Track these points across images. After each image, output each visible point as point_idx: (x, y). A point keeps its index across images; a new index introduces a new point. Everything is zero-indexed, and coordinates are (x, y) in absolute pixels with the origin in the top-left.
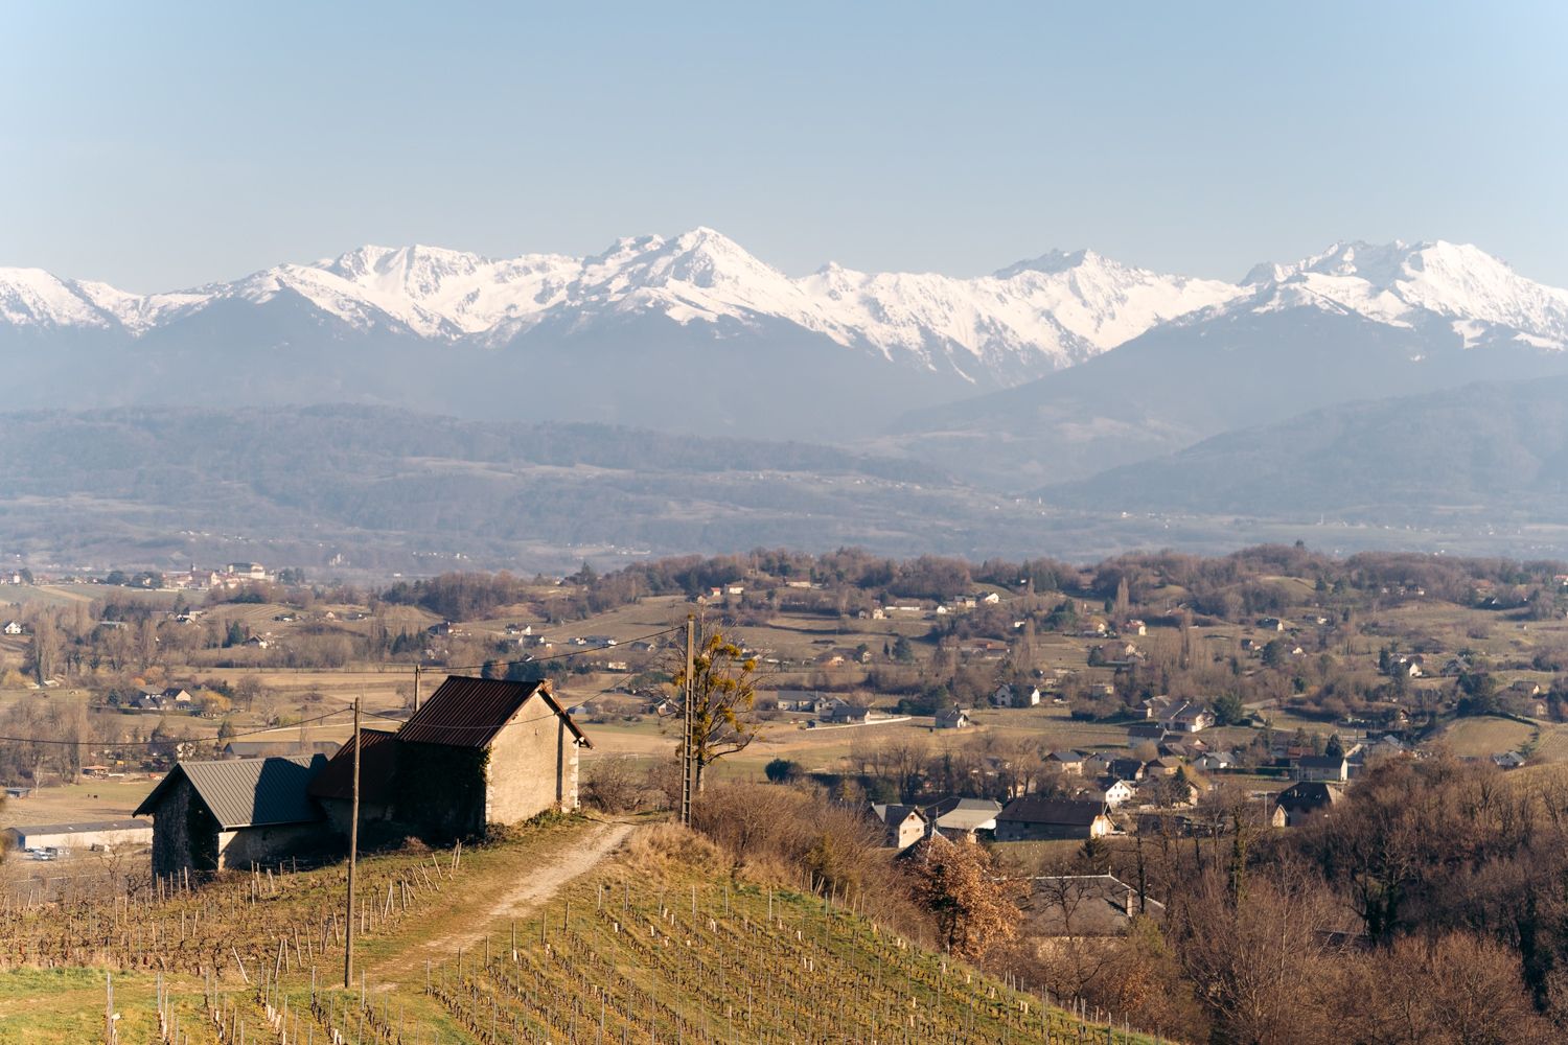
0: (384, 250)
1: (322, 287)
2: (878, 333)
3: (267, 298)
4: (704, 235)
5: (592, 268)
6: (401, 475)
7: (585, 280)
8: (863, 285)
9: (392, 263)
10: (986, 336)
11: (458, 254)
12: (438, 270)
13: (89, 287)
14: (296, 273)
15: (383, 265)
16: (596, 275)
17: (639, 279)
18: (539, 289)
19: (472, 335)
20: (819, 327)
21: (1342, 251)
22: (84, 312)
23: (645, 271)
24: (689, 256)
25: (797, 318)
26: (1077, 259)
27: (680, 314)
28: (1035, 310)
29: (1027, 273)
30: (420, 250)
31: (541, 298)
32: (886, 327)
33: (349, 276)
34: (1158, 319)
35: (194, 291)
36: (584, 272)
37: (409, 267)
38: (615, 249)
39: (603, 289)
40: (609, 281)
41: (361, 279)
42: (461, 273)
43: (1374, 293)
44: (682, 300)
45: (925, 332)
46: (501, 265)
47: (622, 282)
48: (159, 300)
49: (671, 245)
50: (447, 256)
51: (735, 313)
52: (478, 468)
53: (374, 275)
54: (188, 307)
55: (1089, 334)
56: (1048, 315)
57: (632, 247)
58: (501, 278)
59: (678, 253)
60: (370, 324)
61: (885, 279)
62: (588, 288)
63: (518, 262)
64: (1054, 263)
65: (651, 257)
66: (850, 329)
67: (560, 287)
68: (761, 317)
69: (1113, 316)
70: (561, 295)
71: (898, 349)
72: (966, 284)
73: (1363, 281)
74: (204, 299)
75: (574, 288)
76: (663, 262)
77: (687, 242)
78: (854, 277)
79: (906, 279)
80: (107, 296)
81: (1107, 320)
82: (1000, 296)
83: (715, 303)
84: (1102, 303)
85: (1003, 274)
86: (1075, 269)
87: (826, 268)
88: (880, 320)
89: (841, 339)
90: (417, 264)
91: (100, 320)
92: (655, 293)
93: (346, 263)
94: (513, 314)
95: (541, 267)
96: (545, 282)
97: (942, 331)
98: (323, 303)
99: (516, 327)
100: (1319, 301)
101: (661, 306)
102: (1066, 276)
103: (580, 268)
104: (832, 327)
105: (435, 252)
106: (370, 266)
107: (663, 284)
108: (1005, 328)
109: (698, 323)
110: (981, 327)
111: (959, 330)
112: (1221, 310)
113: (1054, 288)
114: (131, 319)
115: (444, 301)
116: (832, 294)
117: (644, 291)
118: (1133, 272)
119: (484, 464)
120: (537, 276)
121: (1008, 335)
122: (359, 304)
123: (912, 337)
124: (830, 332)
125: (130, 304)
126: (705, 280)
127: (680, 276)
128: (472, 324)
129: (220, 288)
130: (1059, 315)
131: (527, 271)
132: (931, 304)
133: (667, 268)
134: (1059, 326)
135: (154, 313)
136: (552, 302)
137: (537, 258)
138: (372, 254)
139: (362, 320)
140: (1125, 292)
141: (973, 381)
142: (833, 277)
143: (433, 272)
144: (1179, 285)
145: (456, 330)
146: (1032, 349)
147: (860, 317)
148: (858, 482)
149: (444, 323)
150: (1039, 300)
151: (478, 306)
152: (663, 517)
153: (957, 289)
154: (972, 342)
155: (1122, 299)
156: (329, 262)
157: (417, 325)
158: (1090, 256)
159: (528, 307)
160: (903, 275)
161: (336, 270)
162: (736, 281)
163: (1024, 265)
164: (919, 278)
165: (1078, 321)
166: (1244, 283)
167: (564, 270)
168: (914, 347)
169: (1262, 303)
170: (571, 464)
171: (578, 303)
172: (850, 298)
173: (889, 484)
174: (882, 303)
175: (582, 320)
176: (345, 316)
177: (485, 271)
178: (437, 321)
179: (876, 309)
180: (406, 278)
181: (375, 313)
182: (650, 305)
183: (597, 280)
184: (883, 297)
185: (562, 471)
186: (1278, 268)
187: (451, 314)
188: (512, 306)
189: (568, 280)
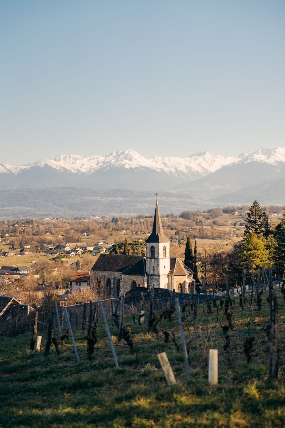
0: (65, 156)
1: (53, 164)
2: (166, 169)
3: (43, 166)
4: (130, 150)
5: (107, 158)
6: (83, 201)
7: (106, 160)
8: (162, 160)
9: (66, 158)
10: (188, 169)
11: (80, 156)
12: (76, 159)
13: (5, 165)
14: (48, 161)
15: (65, 158)
16: (108, 159)
17: (117, 160)
18: (97, 162)
19: (84, 173)
20: (154, 169)
21: (258, 150)
22: (5, 170)
23: (118, 158)
24: (127, 155)
25: (150, 167)
26: (205, 153)
27: (127, 167)
28: (197, 164)
29: (195, 156)
30: (72, 155)
31: (97, 164)
32: (167, 168)
33: (58, 161)
34: (222, 165)
35: (26, 165)
36: (105, 159)
37: (70, 159)
38: (111, 154)
39: (110, 162)
40: (111, 160)
41: (60, 162)
42: (81, 160)
43: (268, 158)
44: (128, 164)
45: (175, 169)
46: (88, 158)
47: (113, 161)
48: (20, 167)
49: (123, 153)
50: (77, 156)
51: (138, 166)
52: (98, 198)
53: (63, 161)
54: (26, 169)
55: (208, 168)
56: (200, 165)
57: (115, 153)
58: (89, 161)
59: (125, 154)
60: (63, 171)
61: (166, 158)
62: (107, 162)
63: (92, 157)
64: (200, 154)
65: (119, 155)
66: (160, 169)
67: (101, 162)
68: (143, 167)
69: (213, 165)
70: (101, 164)
71: (170, 173)
72: (183, 159)
73: (265, 156)
74: (29, 167)
75: (104, 162)
76: (122, 156)
77: (127, 152)
78: (160, 158)
79: (171, 158)
80: (9, 167)
81: (212, 165)
82: (190, 161)
83: (134, 164)
84: (210, 162)
85: (190, 157)
86: (205, 155)
87: (154, 157)
88: (166, 167)
89: (159, 171)
90: (71, 158)
91: (8, 172)
92: (122, 163)
93: (57, 159)
94: (92, 168)
95: (97, 158)
96: (98, 161)
97: (179, 169)
98: (54, 167)
99: (93, 171)
100: (258, 160)
101: (123, 165)
102: (203, 157)
103: (105, 158)
104: (157, 168)
105: (75, 156)
106: (62, 159)
107: (123, 161)
108: (192, 168)
109: (131, 169)
110: (187, 168)
111: (182, 168)
112: (237, 163)
113: (201, 159)
114: (14, 171)
115: (77, 165)
116: (156, 162)
117: (120, 162)
118: (216, 156)
119: (99, 198)
120: (96, 160)
121: (192, 169)
122: (61, 167)
123: (173, 170)
124: (157, 170)
125: (14, 168)
126: (131, 160)
127: (126, 159)
128: (84, 170)
129: (31, 164)
130: (202, 164)
131: (94, 159)
132: (176, 163)
133: (123, 157)
134: (202, 167)
135: (19, 170)
136: (99, 165)
137: (96, 156)
138: (62, 157)
139: (62, 170)
140: (215, 160)
141: (186, 179)
142: (156, 158)
143: (75, 160)
144: (226, 158)
145: (81, 172)
146: (197, 172)
147: (162, 166)
148: (176, 199)
149: (78, 170)
150: (198, 162)
151: (84, 166)
152: (138, 207)
153: (181, 160)
154: (185, 171)
155: (214, 161)
156: (54, 158)
157: (73, 171)
158: (207, 152)
159: (95, 166)
160: (170, 158)
161: (55, 160)
162: (137, 160)
163: (194, 155)
164: (174, 158)
165: (206, 166)
166: (239, 157)
167: (101, 159)
168: (174, 172)
169: (246, 161)
170: (117, 197)
171: (105, 165)
172: (160, 162)
173: (182, 199)
174: (166, 163)
175: (107, 168)
176: (58, 169)
177: (85, 159)
178: (76, 170)
179: (165, 165)
180: (69, 161)
181: (64, 168)
182: (121, 165)
183: (109, 160)
184: (166, 162)
185: (115, 199)
186: (245, 154)
187: (79, 168)
188: (91, 166)
189: (102, 160)
